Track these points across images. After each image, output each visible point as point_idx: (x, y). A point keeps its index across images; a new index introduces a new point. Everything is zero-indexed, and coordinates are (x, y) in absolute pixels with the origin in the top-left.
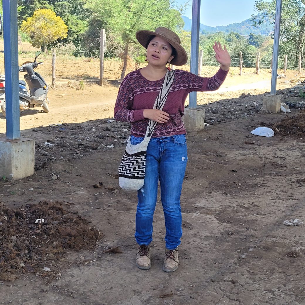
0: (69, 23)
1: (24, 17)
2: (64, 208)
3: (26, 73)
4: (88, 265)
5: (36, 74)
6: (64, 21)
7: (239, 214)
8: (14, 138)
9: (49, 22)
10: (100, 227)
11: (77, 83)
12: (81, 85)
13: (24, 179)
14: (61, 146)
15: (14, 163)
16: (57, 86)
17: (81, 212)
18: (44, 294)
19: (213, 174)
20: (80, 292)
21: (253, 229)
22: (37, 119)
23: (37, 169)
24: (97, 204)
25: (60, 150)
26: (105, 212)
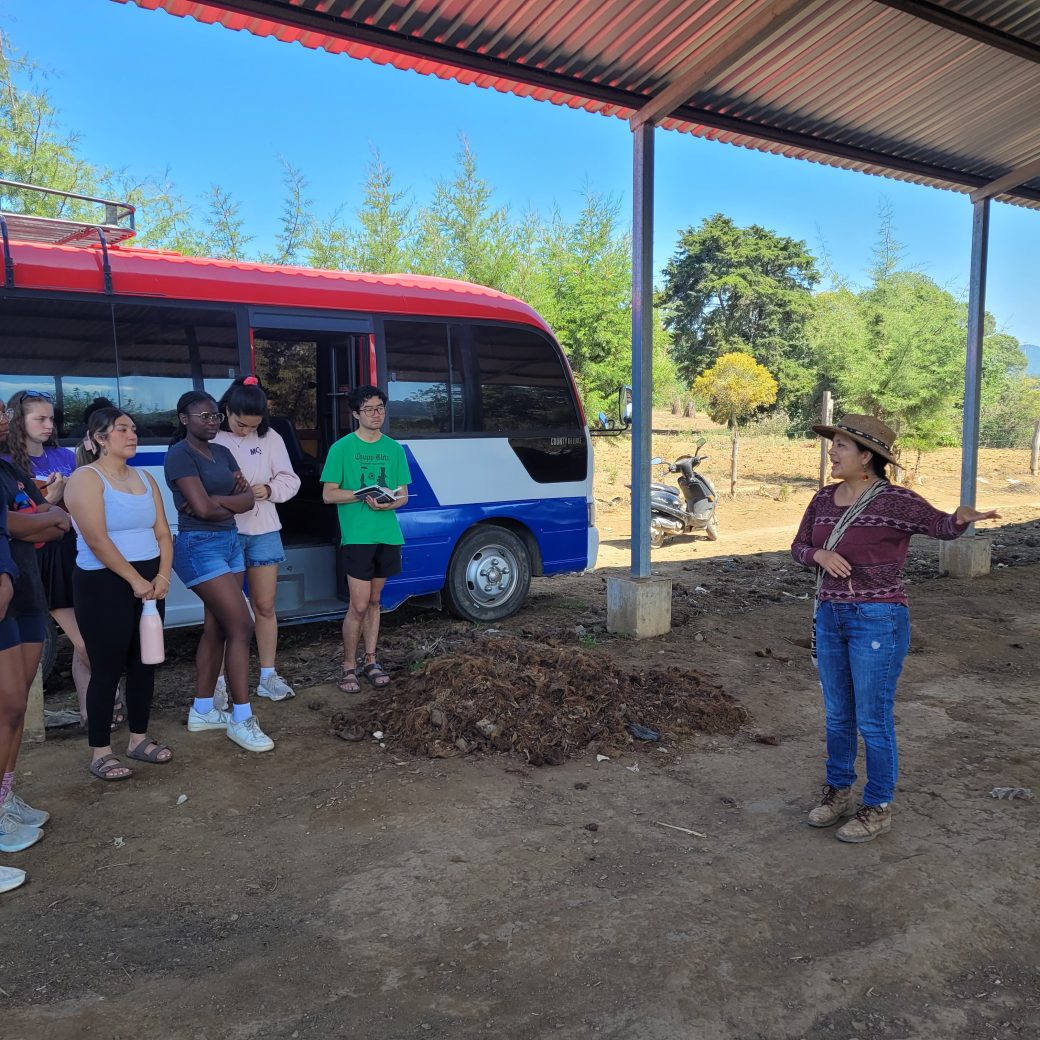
0: (781, 375)
1: (699, 369)
2: (702, 679)
3: (680, 475)
4: (722, 753)
5: (697, 476)
6: (771, 373)
7: (993, 711)
8: (641, 576)
9: (743, 377)
10: (751, 708)
11: (777, 488)
12: (783, 491)
13: (653, 638)
14: (721, 593)
15: (640, 613)
16: (738, 495)
17: (727, 687)
18: (654, 777)
19: (974, 649)
20: (702, 782)
21: (1005, 734)
22: (695, 550)
23: (674, 624)
24: (756, 677)
25: (719, 599)
26: (764, 688)
